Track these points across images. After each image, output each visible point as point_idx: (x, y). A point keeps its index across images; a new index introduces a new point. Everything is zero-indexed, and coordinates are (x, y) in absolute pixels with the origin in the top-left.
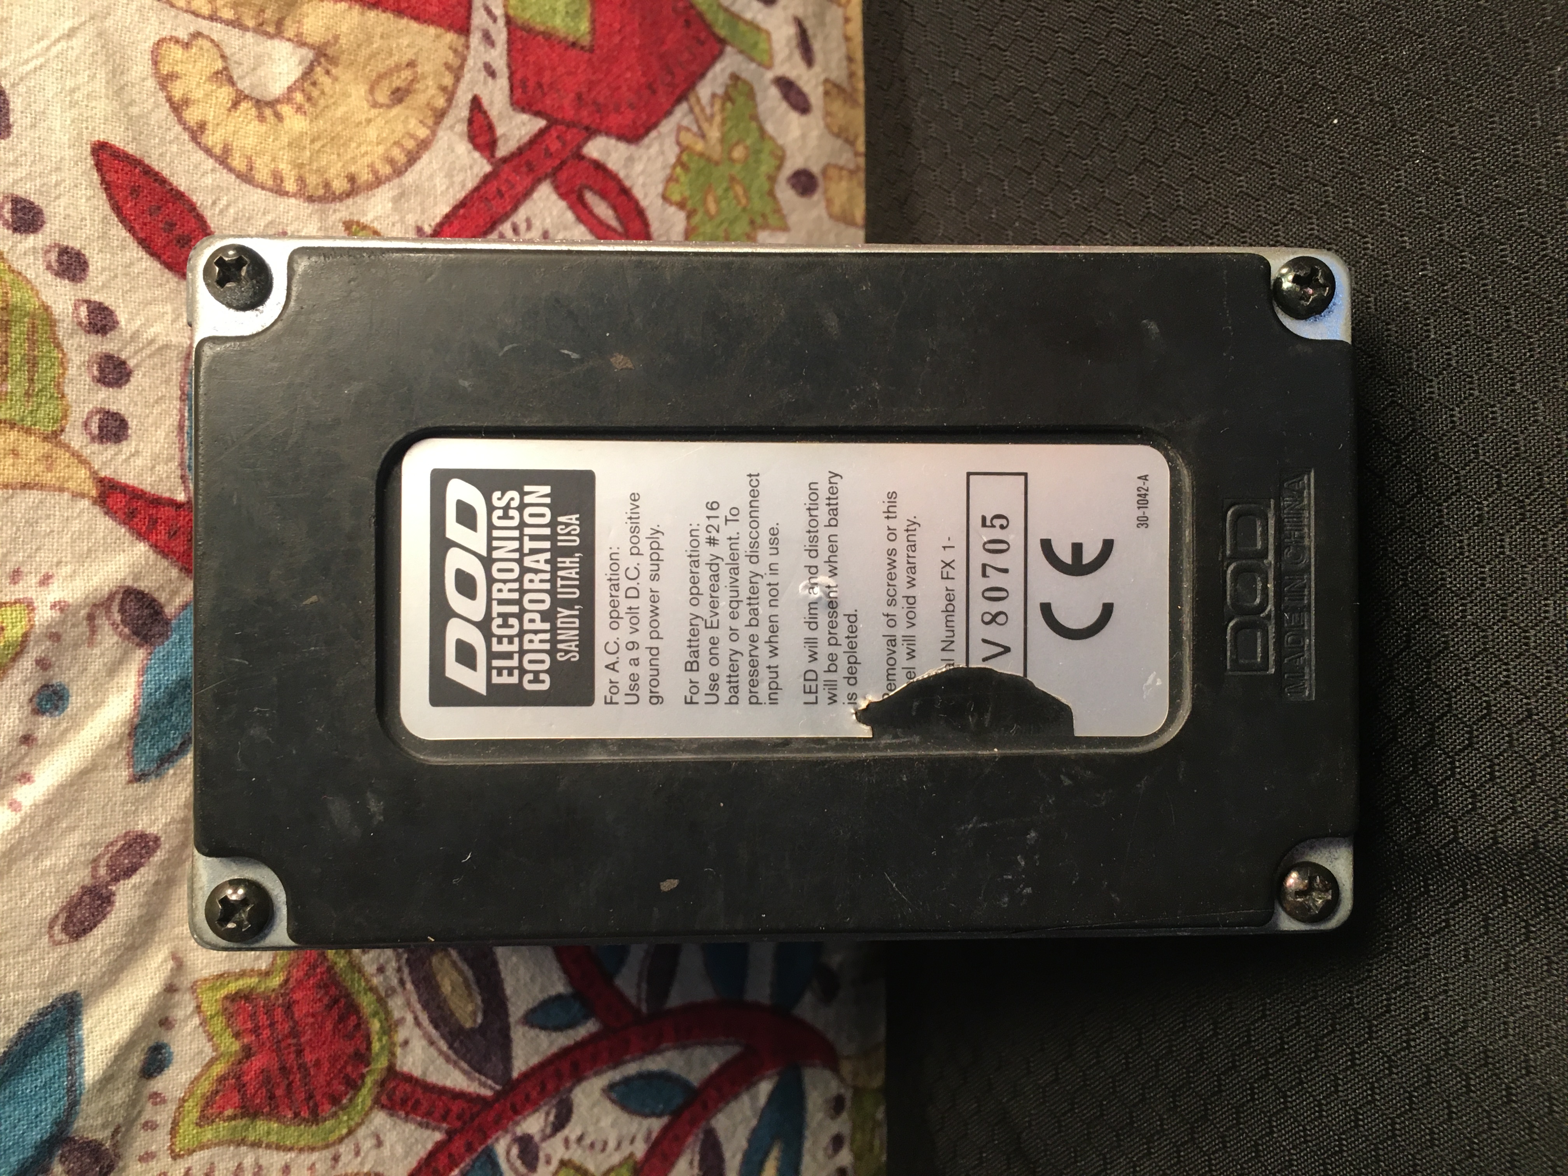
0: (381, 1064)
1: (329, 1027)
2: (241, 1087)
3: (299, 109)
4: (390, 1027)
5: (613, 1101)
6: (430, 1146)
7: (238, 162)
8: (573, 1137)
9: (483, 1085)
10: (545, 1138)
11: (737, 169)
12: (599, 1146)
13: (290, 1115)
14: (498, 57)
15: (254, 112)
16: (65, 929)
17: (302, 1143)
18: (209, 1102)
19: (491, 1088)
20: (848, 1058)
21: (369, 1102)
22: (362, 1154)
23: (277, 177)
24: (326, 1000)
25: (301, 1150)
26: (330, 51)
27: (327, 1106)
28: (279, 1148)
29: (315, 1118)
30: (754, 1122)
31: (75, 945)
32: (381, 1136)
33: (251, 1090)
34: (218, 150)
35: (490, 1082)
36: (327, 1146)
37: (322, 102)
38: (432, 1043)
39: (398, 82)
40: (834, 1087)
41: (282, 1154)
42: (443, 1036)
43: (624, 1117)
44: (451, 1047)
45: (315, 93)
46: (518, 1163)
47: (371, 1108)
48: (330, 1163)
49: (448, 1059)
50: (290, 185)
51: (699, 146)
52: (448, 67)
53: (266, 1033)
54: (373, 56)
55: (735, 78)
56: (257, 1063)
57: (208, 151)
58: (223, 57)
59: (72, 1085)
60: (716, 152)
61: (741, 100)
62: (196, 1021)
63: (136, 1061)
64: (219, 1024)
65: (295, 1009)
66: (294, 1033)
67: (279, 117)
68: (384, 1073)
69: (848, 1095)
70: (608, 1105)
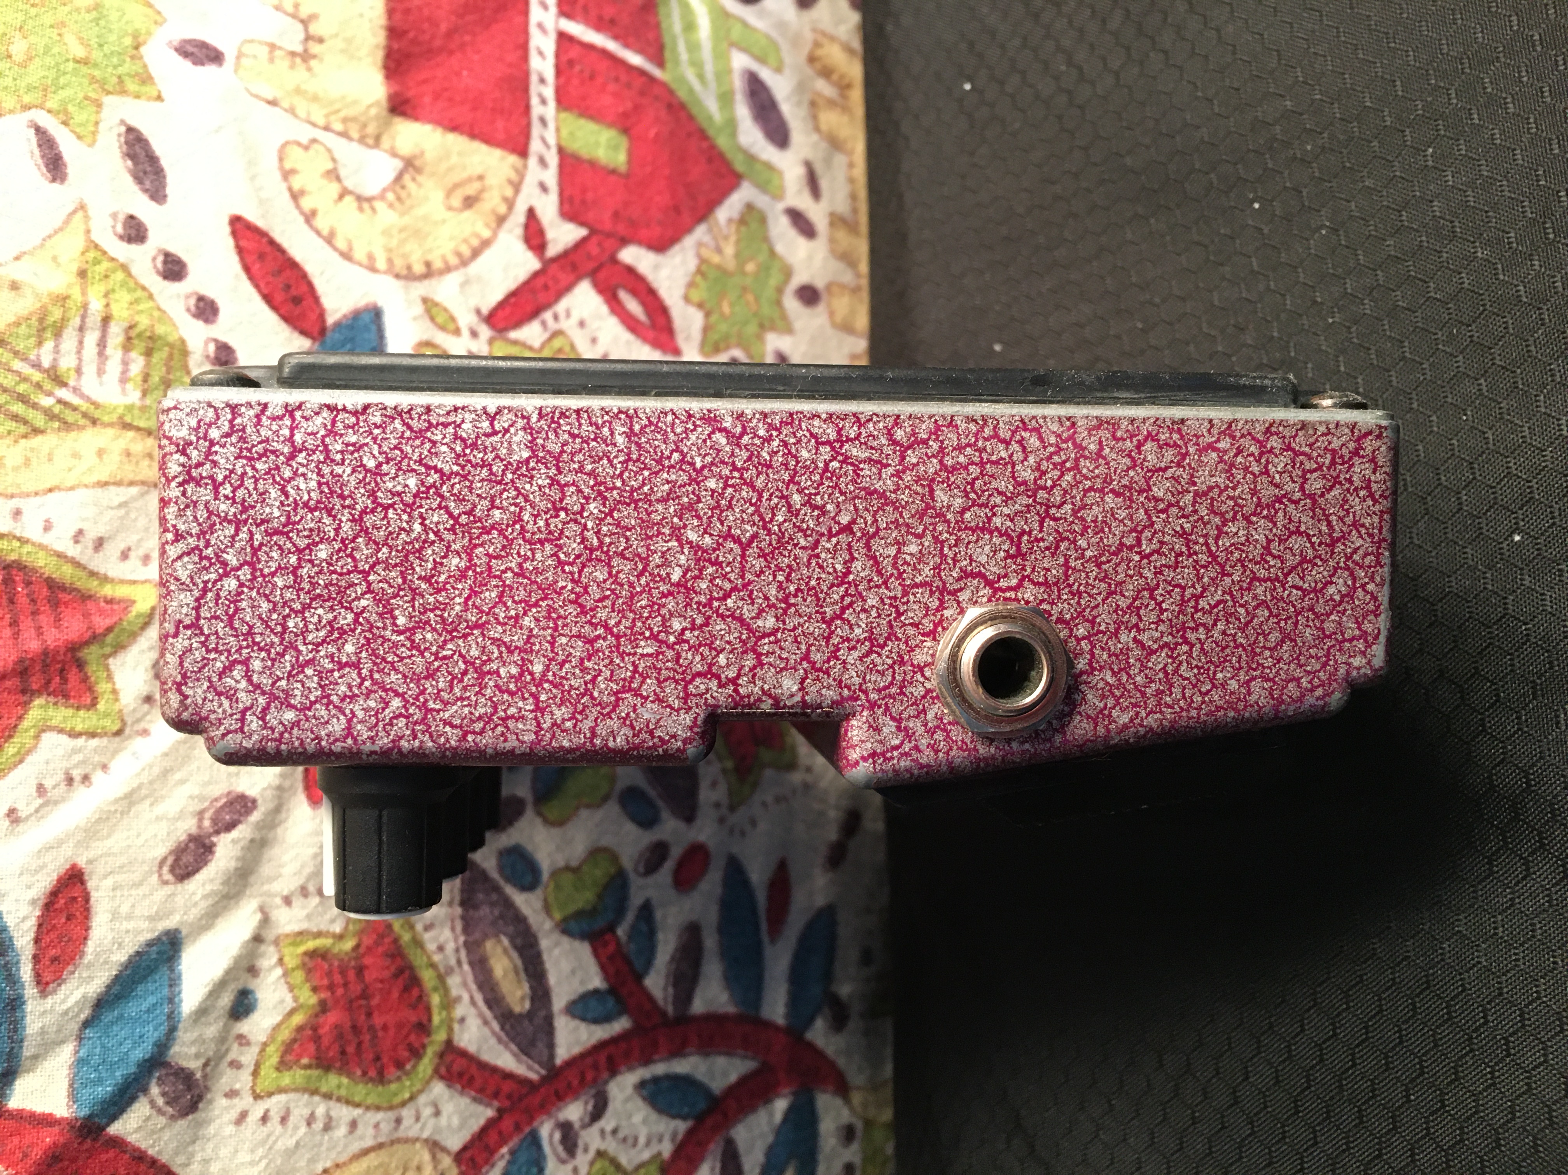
0: (440, 1036)
1: (395, 994)
2: (316, 1038)
3: (391, 206)
4: (449, 1004)
5: (644, 1099)
6: (482, 1122)
7: (341, 244)
8: (609, 1128)
9: (530, 1068)
10: (585, 1126)
11: (748, 281)
12: (630, 1141)
13: (359, 1072)
14: (551, 177)
15: (355, 204)
16: (172, 870)
17: (369, 1101)
18: (288, 1048)
19: (537, 1072)
20: (858, 1088)
21: (429, 1071)
22: (422, 1120)
23: (371, 257)
24: (393, 969)
25: (368, 1108)
26: (417, 163)
27: (392, 1069)
28: (348, 1102)
29: (381, 1079)
30: (770, 1139)
31: (179, 886)
32: (440, 1107)
33: (326, 1041)
34: (325, 232)
35: (536, 1067)
36: (391, 1108)
37: (408, 202)
38: (486, 1023)
39: (471, 190)
40: (846, 1116)
41: (350, 1108)
42: (496, 1017)
43: (654, 1116)
44: (503, 1028)
45: (403, 194)
46: (560, 1149)
47: (431, 1078)
48: (393, 1125)
49: (500, 1040)
50: (381, 264)
51: (716, 259)
52: (510, 182)
53: (340, 991)
54: (450, 169)
55: (750, 207)
56: (333, 1018)
57: (318, 233)
58: (334, 160)
59: (172, 1012)
60: (731, 264)
61: (754, 225)
62: (279, 971)
63: (226, 1000)
64: (299, 977)
65: (366, 973)
66: (365, 995)
67: (373, 210)
68: (442, 1047)
69: (859, 1125)
70: (639, 1103)
